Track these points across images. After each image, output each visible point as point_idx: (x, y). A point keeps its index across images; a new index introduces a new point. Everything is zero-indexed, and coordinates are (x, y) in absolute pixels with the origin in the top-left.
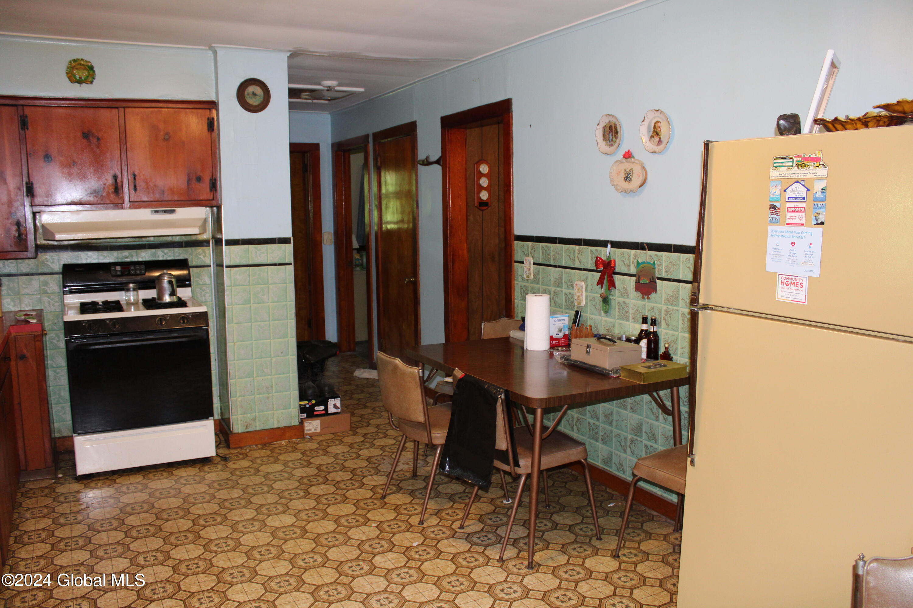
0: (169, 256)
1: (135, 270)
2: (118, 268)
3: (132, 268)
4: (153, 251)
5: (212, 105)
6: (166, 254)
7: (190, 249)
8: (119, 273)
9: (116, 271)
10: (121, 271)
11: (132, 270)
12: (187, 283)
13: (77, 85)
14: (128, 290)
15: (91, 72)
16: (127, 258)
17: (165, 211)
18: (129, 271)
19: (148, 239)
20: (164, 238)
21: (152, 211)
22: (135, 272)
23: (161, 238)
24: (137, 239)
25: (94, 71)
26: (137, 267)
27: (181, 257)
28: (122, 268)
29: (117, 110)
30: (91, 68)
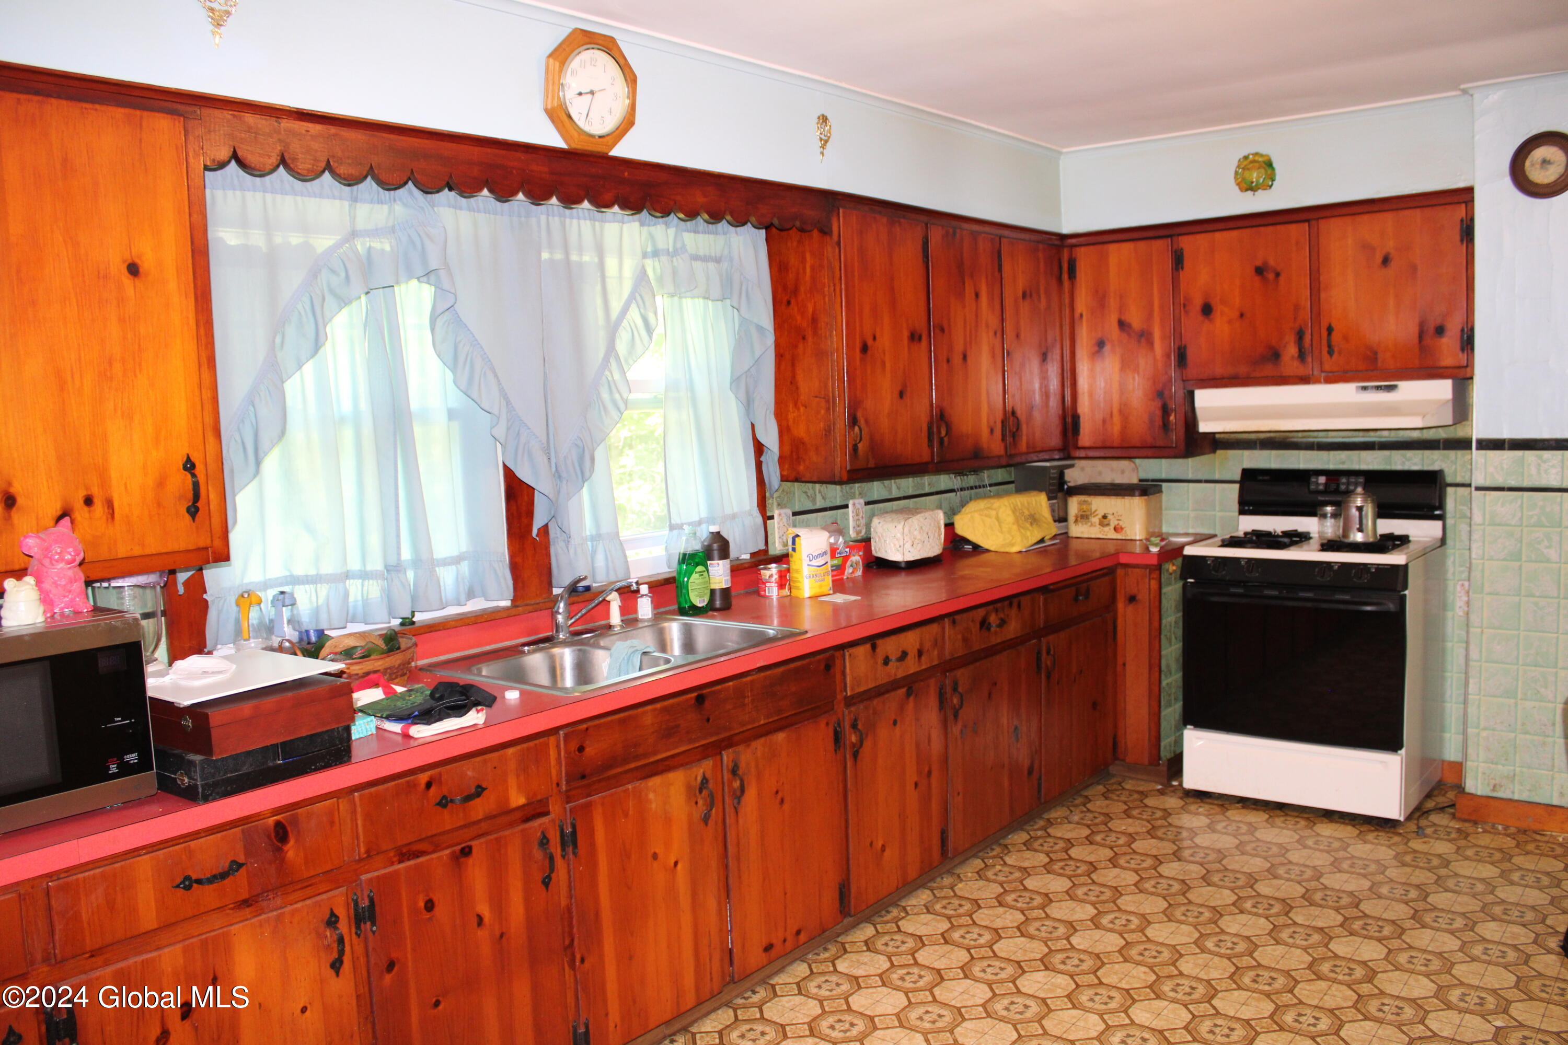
0: (1415, 464)
1: (1348, 484)
2: (1322, 479)
3: (1344, 480)
4: (1386, 453)
5: (1465, 195)
6: (1408, 460)
7: (1452, 454)
8: (1321, 487)
9: (1318, 484)
10: (1326, 484)
11: (1343, 484)
12: (1437, 512)
13: (1250, 193)
14: (1324, 516)
15: (1269, 171)
16: (1343, 463)
17: (1378, 388)
18: (1338, 485)
19: (1379, 433)
20: (1408, 432)
21: (1357, 388)
22: (1347, 487)
23: (1401, 433)
24: (1361, 434)
25: (1273, 169)
26: (1352, 480)
27: (1435, 467)
28: (1327, 480)
29: (1306, 224)
30: (1269, 164)
